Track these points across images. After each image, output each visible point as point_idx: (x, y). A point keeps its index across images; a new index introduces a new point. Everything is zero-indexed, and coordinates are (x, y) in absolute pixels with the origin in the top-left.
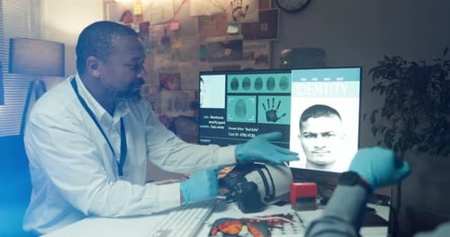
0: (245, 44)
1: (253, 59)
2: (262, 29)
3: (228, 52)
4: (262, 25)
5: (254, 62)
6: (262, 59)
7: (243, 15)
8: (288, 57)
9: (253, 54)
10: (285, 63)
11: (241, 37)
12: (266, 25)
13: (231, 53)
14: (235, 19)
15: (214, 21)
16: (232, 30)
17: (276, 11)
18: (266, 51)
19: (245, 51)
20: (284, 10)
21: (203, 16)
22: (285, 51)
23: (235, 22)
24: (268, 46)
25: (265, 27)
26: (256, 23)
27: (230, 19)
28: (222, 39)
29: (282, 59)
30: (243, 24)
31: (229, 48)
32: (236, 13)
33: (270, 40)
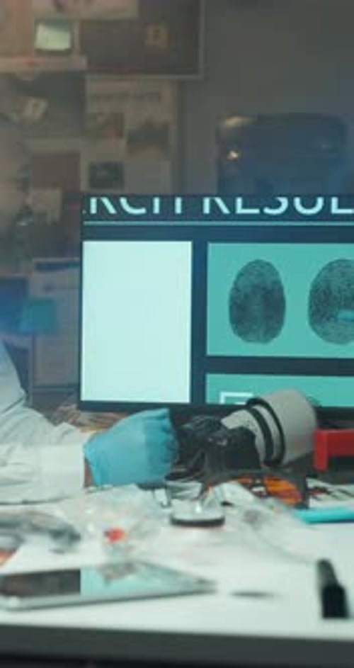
0: (94, 86)
1: (120, 134)
2: (150, 41)
3: (34, 109)
4: (150, 31)
5: (122, 144)
6: (149, 136)
8: (240, 138)
9: (119, 119)
10: (234, 155)
11: (81, 62)
12: (162, 30)
13: (46, 115)
16: (52, 39)
18: (162, 113)
19: (92, 108)
22: (233, 122)
24: (168, 93)
25: (157, 38)
29: (223, 143)
30: (85, 24)
33: (176, 77)
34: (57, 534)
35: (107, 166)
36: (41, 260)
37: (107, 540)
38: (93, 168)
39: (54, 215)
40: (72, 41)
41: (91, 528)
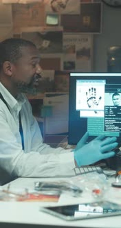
0: (66, 36)
1: (74, 52)
2: (84, 21)
3: (46, 44)
4: (84, 18)
5: (75, 55)
6: (83, 53)
7: (62, 6)
8: (116, 53)
9: (74, 47)
10: (113, 59)
11: (61, 28)
12: (89, 18)
13: (49, 46)
14: (54, 9)
15: (30, 10)
16: (51, 21)
17: (99, 5)
18: (88, 45)
19: (64, 44)
20: (108, 5)
21: (18, 4)
22: (113, 48)
23: (54, 13)
24: (90, 40)
25: (87, 20)
26: (78, 15)
27: (48, 9)
28: (40, 29)
29: (110, 55)
30: (62, 16)
31: (47, 39)
32: (55, 4)
33: (93, 33)
34: (75, 191)
35: (69, 62)
36: (48, 93)
37: (94, 194)
38: (65, 63)
39: (52, 78)
40: (58, 22)
41: (87, 189)
